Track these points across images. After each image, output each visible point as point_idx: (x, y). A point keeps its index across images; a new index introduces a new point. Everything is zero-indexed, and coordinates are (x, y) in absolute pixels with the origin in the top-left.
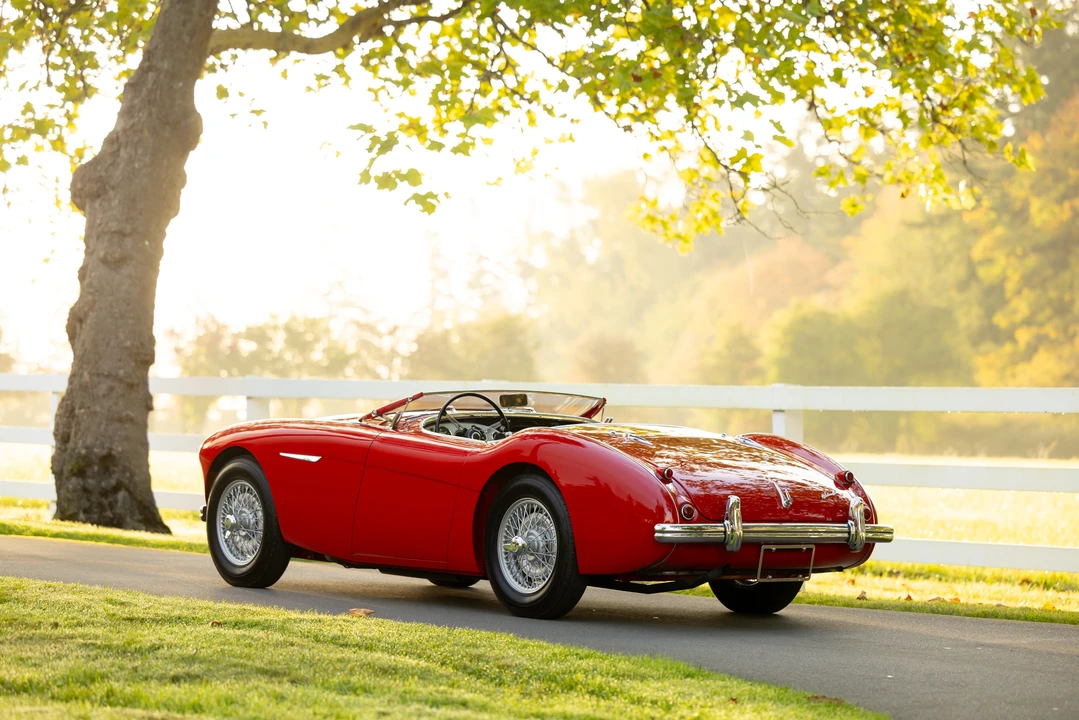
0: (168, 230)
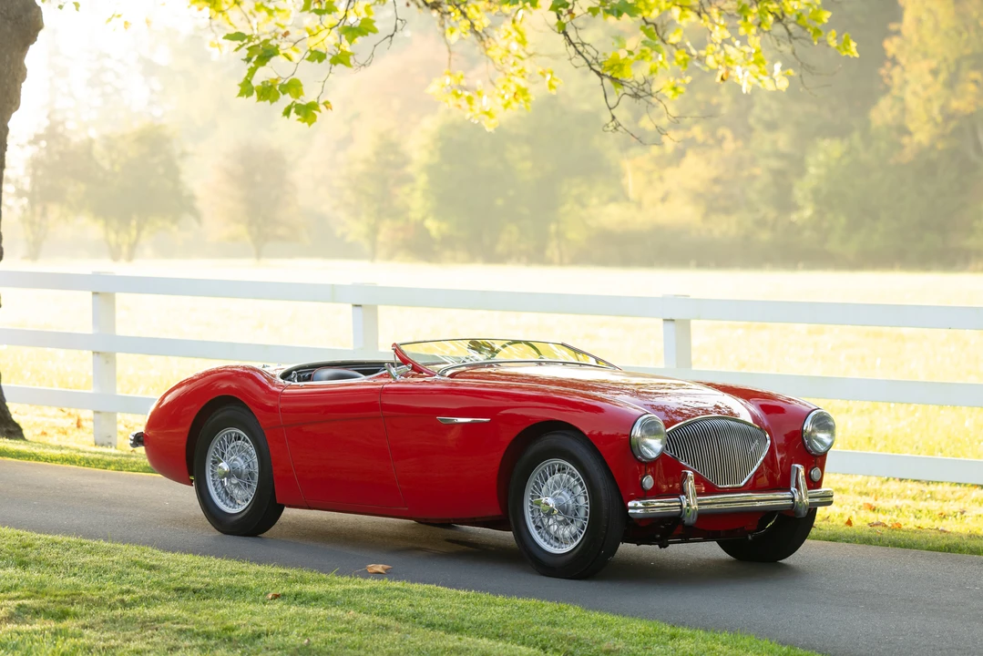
0: (10, 124)
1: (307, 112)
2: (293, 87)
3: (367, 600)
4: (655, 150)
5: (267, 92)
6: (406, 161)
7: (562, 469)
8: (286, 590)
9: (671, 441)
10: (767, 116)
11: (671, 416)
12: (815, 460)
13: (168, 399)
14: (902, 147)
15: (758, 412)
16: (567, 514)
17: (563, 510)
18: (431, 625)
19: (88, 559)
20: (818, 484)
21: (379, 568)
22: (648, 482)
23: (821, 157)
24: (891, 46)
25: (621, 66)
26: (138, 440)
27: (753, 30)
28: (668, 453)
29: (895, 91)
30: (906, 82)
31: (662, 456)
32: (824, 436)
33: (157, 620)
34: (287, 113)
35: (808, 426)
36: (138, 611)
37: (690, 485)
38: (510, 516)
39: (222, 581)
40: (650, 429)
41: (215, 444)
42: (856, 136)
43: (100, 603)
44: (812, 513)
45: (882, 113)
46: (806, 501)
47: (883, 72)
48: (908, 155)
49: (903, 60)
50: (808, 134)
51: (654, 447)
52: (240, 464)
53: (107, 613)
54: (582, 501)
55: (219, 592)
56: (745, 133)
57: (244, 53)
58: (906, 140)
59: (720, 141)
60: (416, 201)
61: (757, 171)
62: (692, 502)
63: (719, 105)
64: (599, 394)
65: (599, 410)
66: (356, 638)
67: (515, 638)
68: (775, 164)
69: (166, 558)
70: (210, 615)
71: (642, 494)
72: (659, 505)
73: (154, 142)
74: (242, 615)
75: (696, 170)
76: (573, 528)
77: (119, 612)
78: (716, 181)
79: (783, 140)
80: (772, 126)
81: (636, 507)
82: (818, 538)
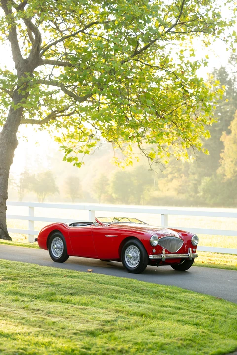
0: (11, 167)
1: (79, 165)
2: (76, 159)
3: (86, 277)
4: (166, 178)
5: (70, 160)
6: (108, 180)
7: (134, 248)
8: (68, 274)
9: (160, 241)
10: (192, 171)
11: (160, 236)
12: (194, 247)
13: (43, 230)
14: (224, 179)
15: (181, 235)
16: (135, 258)
17: (134, 257)
18: (101, 283)
19: (22, 266)
20: (195, 252)
21: (91, 270)
22: (154, 251)
23: (205, 181)
24: (222, 155)
25: (153, 156)
26: (36, 240)
27: (185, 148)
28: (159, 244)
29: (222, 166)
30: (225, 164)
31: (157, 245)
32: (196, 241)
33: (37, 281)
34: (74, 165)
35: (192, 239)
36: (32, 279)
37: (164, 252)
38: (121, 258)
39: (53, 272)
40: (155, 238)
41: (53, 241)
42: (213, 176)
43: (24, 277)
44: (193, 259)
45: (219, 171)
46: (192, 256)
47: (220, 161)
48: (225, 181)
49: (224, 159)
50: (202, 176)
51: (155, 243)
52: (59, 246)
53: (25, 279)
54: (138, 255)
55: (52, 275)
56: (187, 175)
57: (64, 151)
58: (225, 177)
59: (181, 177)
60: (110, 190)
61: (190, 184)
62: (164, 256)
63: (181, 169)
64: (144, 230)
65: (143, 234)
66: (83, 285)
67: (120, 286)
68: (194, 182)
69: (40, 267)
70: (49, 280)
71: (153, 254)
72: (157, 257)
73: (49, 175)
74: (57, 280)
75: (176, 183)
76: (136, 262)
77: (28, 279)
78: (180, 186)
79: (196, 177)
80: (193, 173)
81: (151, 257)
82: (195, 266)
